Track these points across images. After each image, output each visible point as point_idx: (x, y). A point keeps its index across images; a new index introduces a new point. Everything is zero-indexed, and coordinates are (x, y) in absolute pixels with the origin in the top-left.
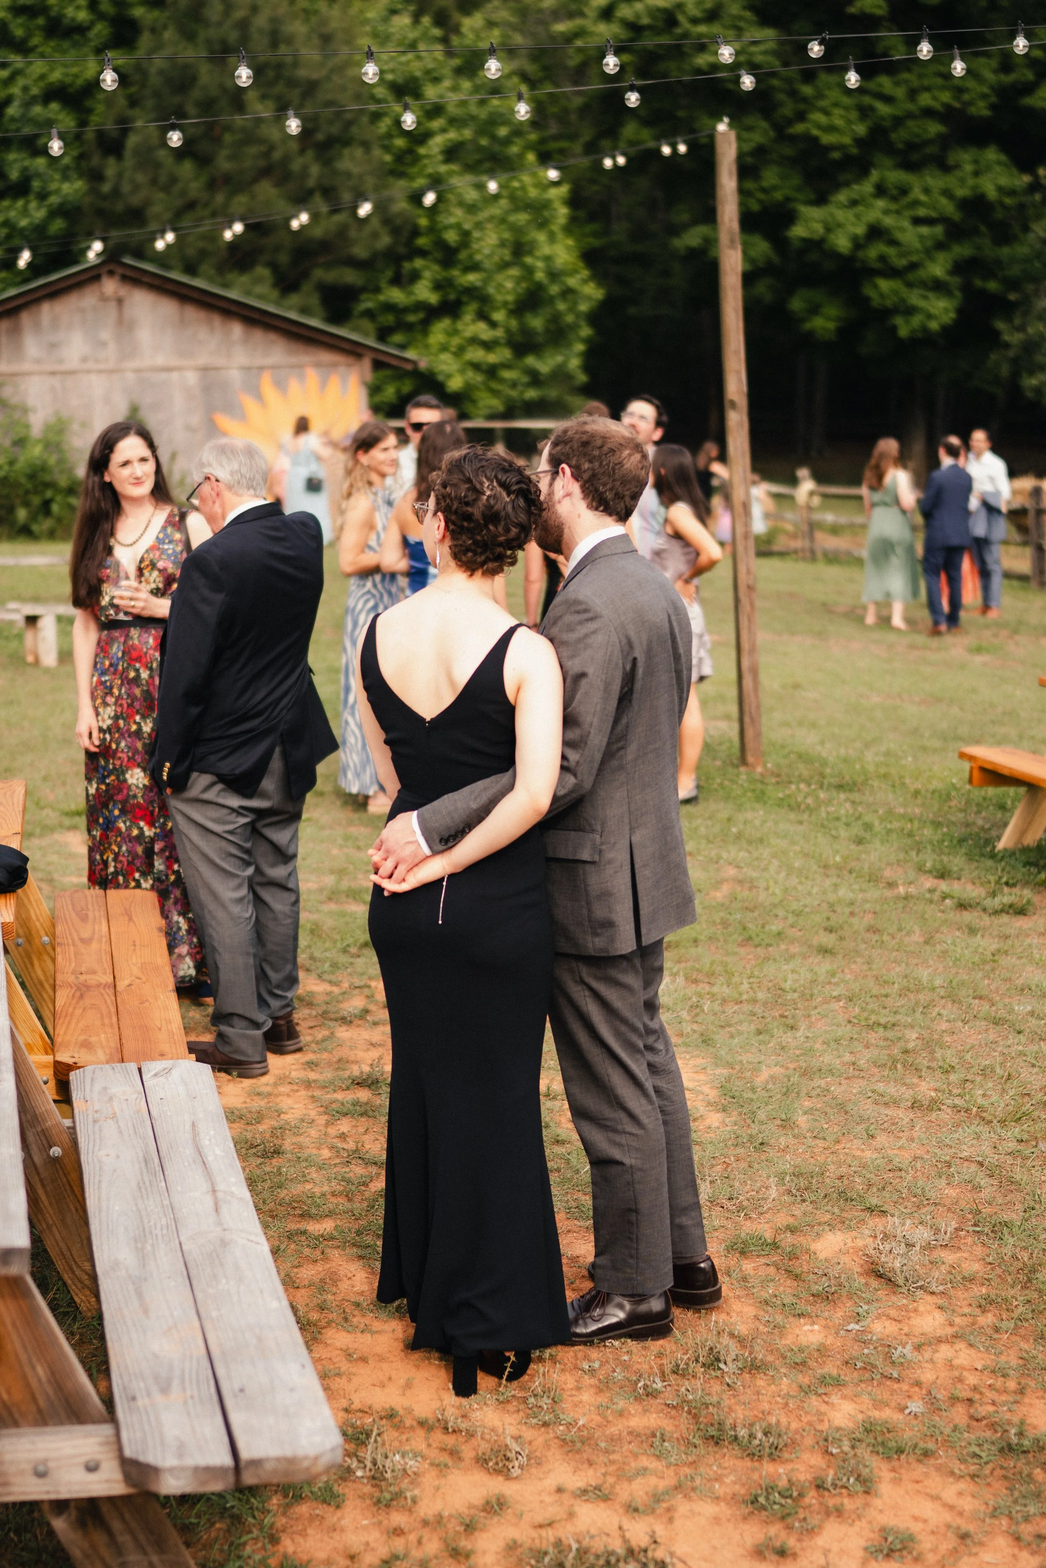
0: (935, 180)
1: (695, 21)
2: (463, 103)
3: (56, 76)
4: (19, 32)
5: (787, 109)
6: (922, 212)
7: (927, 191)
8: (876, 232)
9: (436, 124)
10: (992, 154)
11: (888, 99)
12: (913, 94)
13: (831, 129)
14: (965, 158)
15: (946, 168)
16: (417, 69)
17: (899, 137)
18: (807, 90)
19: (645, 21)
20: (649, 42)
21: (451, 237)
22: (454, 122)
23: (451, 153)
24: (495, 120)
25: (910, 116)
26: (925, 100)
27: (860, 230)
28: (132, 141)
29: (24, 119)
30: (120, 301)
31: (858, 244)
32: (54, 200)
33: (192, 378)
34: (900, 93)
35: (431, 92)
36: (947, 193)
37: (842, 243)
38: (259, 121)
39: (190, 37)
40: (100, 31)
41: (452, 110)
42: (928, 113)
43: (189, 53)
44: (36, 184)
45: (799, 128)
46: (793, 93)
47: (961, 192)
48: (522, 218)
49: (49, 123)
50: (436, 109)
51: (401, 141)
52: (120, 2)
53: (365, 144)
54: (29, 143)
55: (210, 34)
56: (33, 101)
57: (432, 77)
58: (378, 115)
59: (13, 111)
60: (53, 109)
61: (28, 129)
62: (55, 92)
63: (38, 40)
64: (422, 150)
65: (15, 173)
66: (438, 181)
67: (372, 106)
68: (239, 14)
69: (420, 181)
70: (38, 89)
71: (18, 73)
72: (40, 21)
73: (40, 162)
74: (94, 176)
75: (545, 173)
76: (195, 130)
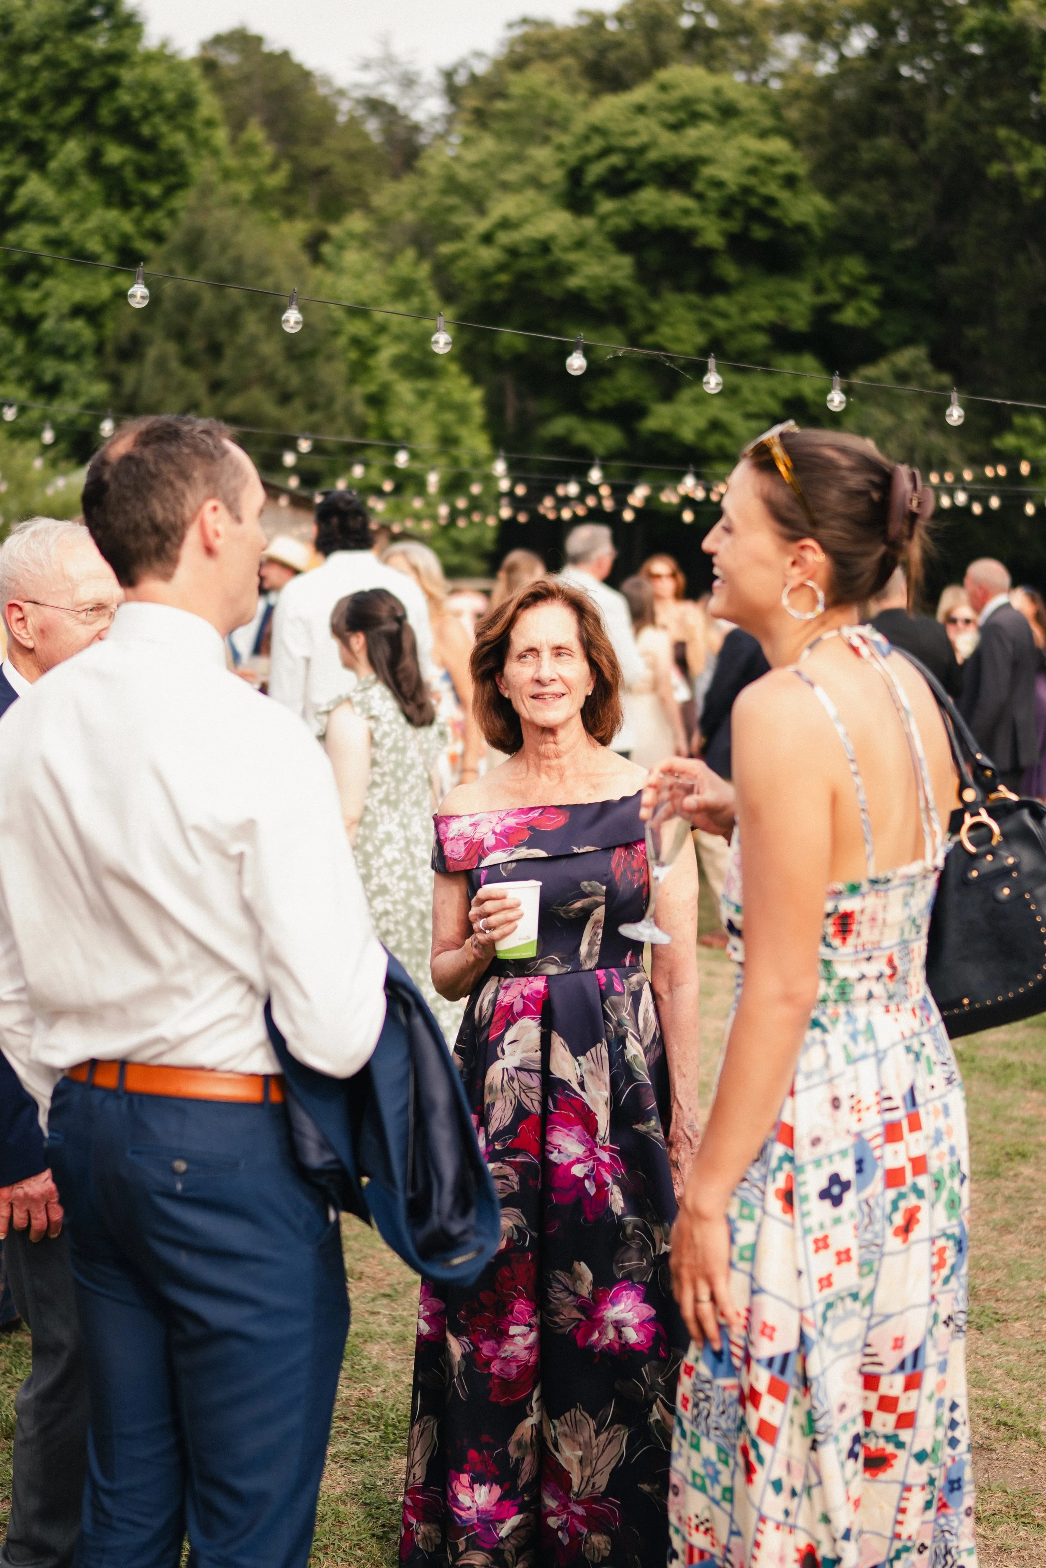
0: (761, 383)
1: (566, 249)
2: (401, 324)
3: (78, 296)
4: (47, 261)
5: (638, 321)
6: (752, 409)
7: (755, 391)
8: (716, 426)
9: (383, 340)
10: (809, 361)
11: (724, 315)
12: (744, 310)
13: (677, 339)
14: (786, 364)
15: (770, 374)
16: (365, 296)
17: (733, 346)
18: (656, 307)
19: (525, 249)
20: (524, 264)
21: (397, 432)
22: (398, 338)
23: (396, 363)
25: (742, 330)
26: (755, 317)
27: (701, 423)
28: (152, 353)
29: (57, 332)
31: (702, 434)
32: (83, 400)
34: (733, 310)
35: (379, 316)
36: (773, 394)
37: (687, 434)
39: (191, 268)
40: (109, 259)
41: (395, 329)
42: (757, 328)
44: (67, 386)
45: (649, 339)
46: (645, 311)
47: (785, 392)
48: (449, 417)
49: (75, 336)
50: (381, 329)
51: (353, 355)
52: (126, 238)
53: (330, 358)
54: (59, 352)
55: (207, 266)
56: (62, 318)
57: (376, 301)
58: (336, 333)
59: (48, 325)
60: (79, 325)
61: (59, 341)
62: (78, 311)
63: (61, 267)
64: (372, 362)
65: (48, 377)
66: (386, 387)
67: (330, 327)
68: (232, 253)
69: (372, 388)
70: (65, 308)
71: (47, 296)
72: (64, 253)
73: (70, 368)
74: (115, 380)
75: (465, 381)
76: (197, 344)
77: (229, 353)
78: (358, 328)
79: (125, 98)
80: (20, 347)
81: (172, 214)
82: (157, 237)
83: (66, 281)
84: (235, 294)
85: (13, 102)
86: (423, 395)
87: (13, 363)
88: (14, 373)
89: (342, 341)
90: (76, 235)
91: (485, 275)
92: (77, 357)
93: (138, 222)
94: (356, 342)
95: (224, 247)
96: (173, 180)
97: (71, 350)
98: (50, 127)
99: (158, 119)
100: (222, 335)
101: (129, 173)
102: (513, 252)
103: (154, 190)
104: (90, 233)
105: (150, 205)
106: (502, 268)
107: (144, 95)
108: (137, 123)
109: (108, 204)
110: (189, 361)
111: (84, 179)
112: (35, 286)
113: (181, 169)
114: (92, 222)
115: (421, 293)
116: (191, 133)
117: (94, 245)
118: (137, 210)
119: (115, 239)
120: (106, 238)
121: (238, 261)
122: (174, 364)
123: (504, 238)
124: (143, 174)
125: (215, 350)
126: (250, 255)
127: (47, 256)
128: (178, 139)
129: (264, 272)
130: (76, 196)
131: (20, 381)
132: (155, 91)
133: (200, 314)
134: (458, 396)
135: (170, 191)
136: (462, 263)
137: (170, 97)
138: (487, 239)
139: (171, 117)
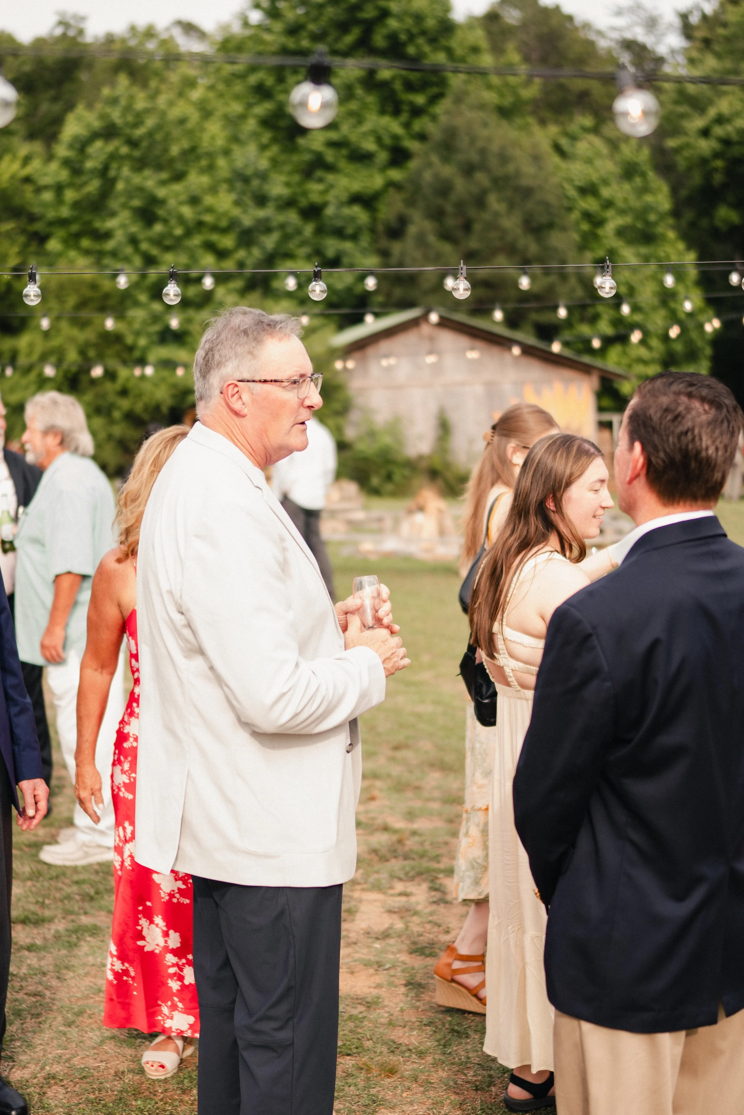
2: (626, 200)
3: (356, 186)
4: (330, 159)
9: (610, 213)
16: (595, 177)
19: (736, 138)
20: (735, 151)
22: (622, 212)
23: (621, 232)
24: (647, 209)
28: (412, 230)
29: (337, 216)
30: (432, 339)
33: (479, 389)
35: (606, 192)
38: (497, 215)
39: (446, 160)
40: (383, 156)
41: (620, 204)
43: (447, 171)
44: (345, 260)
49: (352, 219)
50: (608, 204)
51: (585, 226)
52: (396, 137)
53: (564, 229)
54: (339, 233)
55: (460, 157)
56: (342, 204)
57: (606, 182)
58: (570, 209)
59: (330, 211)
60: (357, 211)
61: (339, 223)
62: (356, 199)
63: (343, 164)
64: (600, 232)
65: (330, 253)
66: (612, 253)
67: (565, 203)
68: (480, 144)
69: (601, 253)
70: (344, 196)
71: (331, 186)
72: (344, 152)
73: (348, 246)
74: (385, 254)
75: (681, 246)
76: (451, 222)
77: (477, 227)
78: (590, 204)
79: (393, 24)
80: (309, 229)
81: (434, 118)
82: (422, 137)
83: (347, 175)
84: (482, 178)
85: (304, 34)
86: (646, 259)
87: (304, 243)
88: (303, 251)
89: (575, 215)
90: (353, 138)
91: (704, 161)
92: (354, 237)
93: (407, 126)
94: (587, 216)
95: (473, 140)
96: (435, 90)
97: (350, 231)
98: (335, 52)
99: (421, 41)
100: (472, 212)
101: (398, 86)
102: (726, 142)
103: (420, 99)
104: (365, 135)
105: (417, 112)
106: (717, 155)
107: (409, 21)
108: (404, 45)
109: (382, 112)
110: (446, 236)
111: (359, 91)
112: (321, 180)
113: (443, 83)
114: (366, 127)
115: (643, 175)
116: (449, 51)
117: (370, 145)
118: (404, 117)
119: (387, 141)
120: (379, 140)
121: (483, 152)
122: (432, 239)
123: (719, 131)
124: (410, 87)
125: (467, 227)
126: (495, 147)
127: (330, 156)
128: (440, 58)
129: (504, 159)
130: (353, 106)
131: (309, 258)
132: (419, 18)
133: (453, 197)
134: (674, 259)
135: (434, 99)
136: (686, 153)
137: (431, 23)
138: (705, 133)
139: (433, 41)
